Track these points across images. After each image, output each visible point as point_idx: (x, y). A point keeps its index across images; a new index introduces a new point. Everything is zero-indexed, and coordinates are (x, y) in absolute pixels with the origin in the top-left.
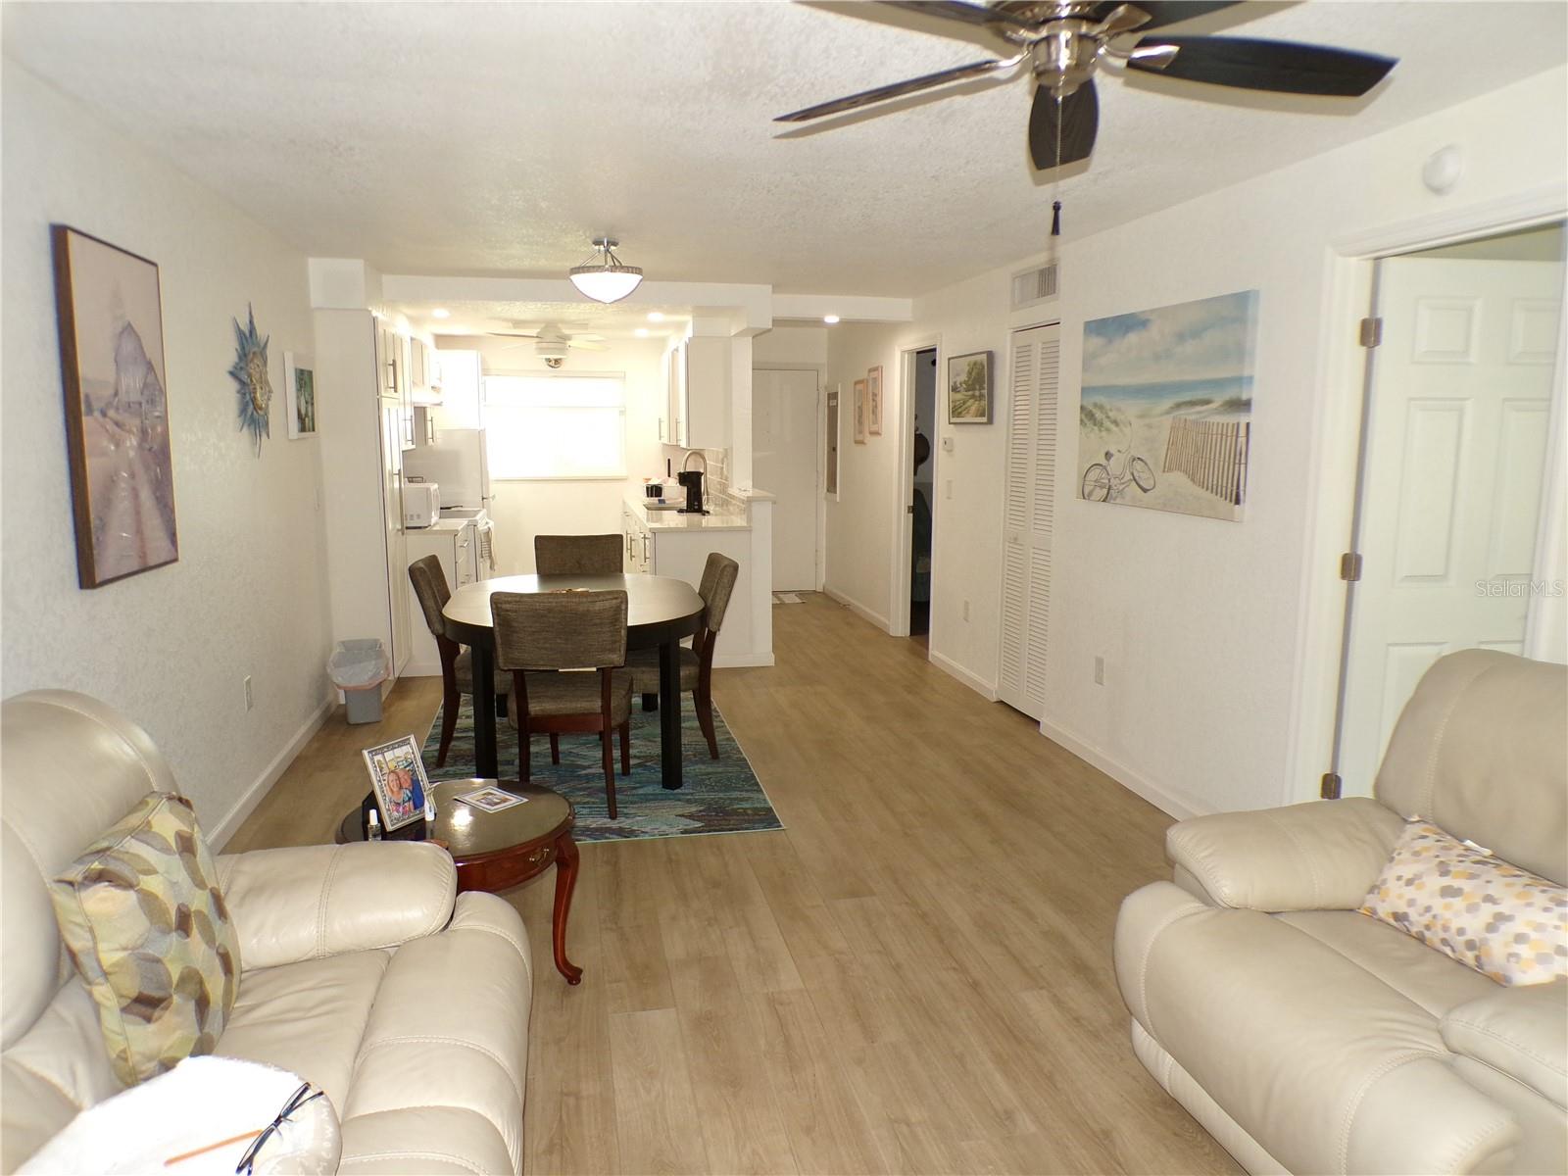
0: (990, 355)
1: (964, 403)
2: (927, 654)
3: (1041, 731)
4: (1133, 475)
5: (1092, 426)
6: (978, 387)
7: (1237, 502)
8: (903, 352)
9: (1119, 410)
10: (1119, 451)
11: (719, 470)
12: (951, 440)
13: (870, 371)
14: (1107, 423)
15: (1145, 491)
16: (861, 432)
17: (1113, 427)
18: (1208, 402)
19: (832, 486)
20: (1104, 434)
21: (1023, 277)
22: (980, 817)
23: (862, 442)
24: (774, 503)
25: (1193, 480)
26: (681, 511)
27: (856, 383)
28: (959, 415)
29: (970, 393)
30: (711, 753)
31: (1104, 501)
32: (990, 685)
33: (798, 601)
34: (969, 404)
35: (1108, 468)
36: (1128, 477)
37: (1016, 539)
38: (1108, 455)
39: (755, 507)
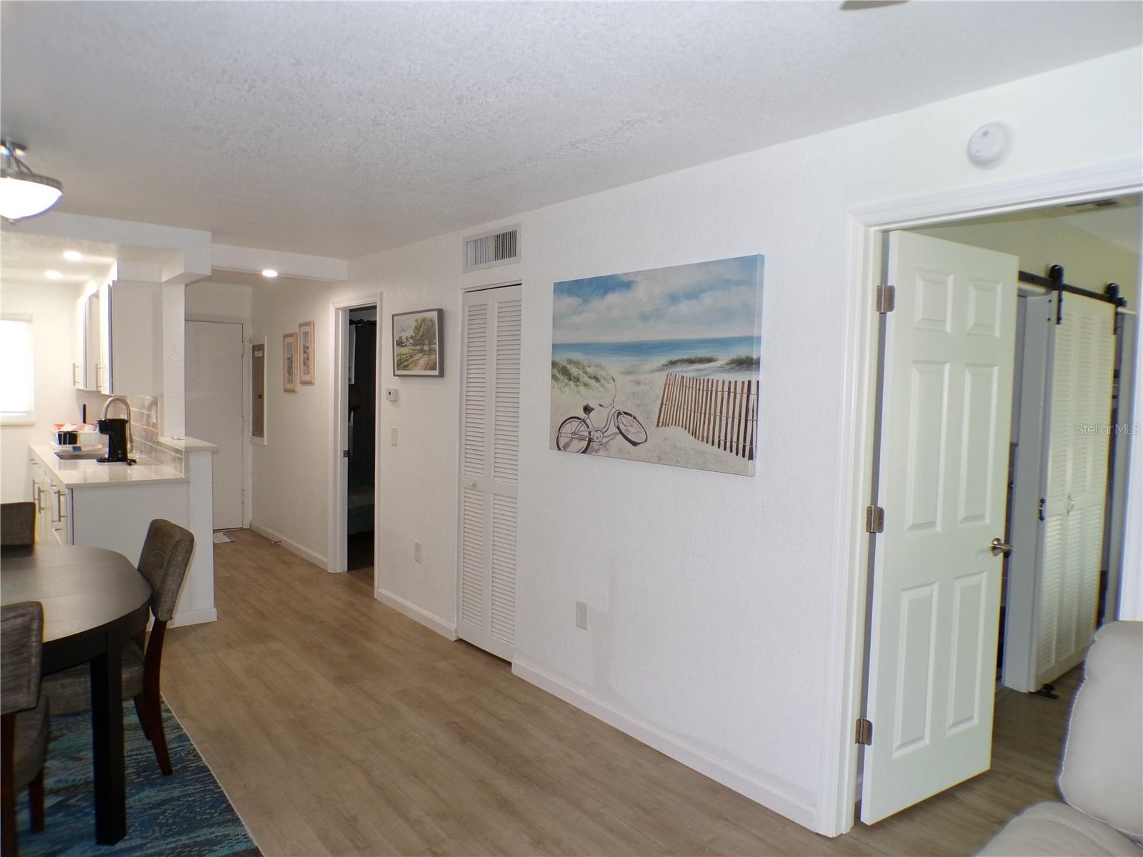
0: (441, 312)
1: (411, 356)
2: (373, 594)
3: (513, 672)
4: (618, 428)
5: (565, 380)
6: (426, 342)
7: (751, 457)
8: (337, 309)
9: (598, 366)
10: (601, 406)
11: (145, 418)
12: (396, 391)
13: (301, 325)
14: (586, 379)
15: (635, 444)
16: (290, 381)
17: (592, 382)
18: (709, 360)
19: (258, 429)
20: (582, 389)
21: (477, 243)
22: (503, 804)
23: (293, 391)
24: (215, 452)
25: (694, 434)
26: (101, 460)
27: (285, 336)
28: (405, 368)
29: (418, 347)
30: (161, 767)
31: (584, 452)
32: (448, 624)
33: (227, 540)
34: (417, 357)
35: (588, 421)
36: (613, 429)
37: (474, 485)
38: (587, 409)
39: (194, 459)
